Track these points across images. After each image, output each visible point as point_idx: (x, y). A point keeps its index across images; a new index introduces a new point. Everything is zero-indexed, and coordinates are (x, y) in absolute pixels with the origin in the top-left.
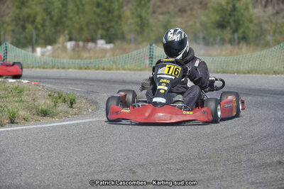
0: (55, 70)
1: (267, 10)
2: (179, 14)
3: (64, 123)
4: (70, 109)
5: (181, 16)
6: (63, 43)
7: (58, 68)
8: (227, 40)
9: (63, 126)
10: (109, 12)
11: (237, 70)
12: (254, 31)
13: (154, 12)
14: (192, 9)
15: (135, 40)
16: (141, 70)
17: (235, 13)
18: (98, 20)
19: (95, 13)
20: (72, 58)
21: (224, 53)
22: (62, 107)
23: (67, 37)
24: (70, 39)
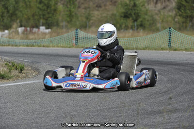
0: (10, 47)
1: (157, 6)
2: (97, 8)
3: (16, 84)
4: (20, 74)
5: (98, 10)
6: (16, 28)
7: (12, 46)
8: (130, 26)
9: (15, 85)
10: (48, 7)
11: (136, 47)
12: (148, 21)
13: (79, 7)
14: (105, 5)
15: (66, 26)
16: (70, 47)
17: (135, 8)
18: (41, 13)
19: (38, 8)
20: (22, 38)
21: (127, 35)
22: (15, 73)
23: (19, 24)
24: (21, 26)
